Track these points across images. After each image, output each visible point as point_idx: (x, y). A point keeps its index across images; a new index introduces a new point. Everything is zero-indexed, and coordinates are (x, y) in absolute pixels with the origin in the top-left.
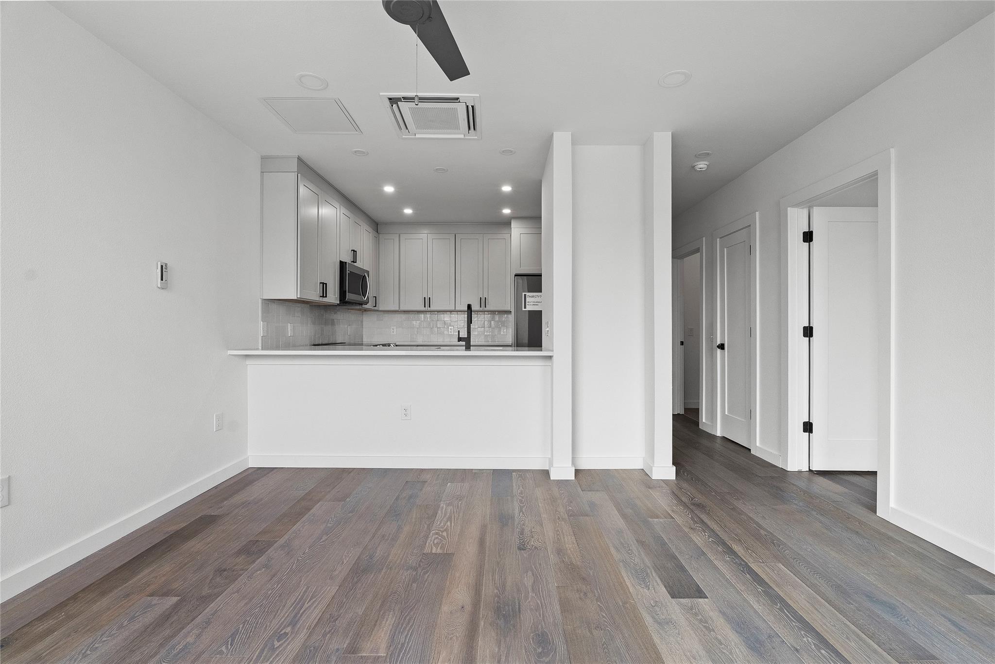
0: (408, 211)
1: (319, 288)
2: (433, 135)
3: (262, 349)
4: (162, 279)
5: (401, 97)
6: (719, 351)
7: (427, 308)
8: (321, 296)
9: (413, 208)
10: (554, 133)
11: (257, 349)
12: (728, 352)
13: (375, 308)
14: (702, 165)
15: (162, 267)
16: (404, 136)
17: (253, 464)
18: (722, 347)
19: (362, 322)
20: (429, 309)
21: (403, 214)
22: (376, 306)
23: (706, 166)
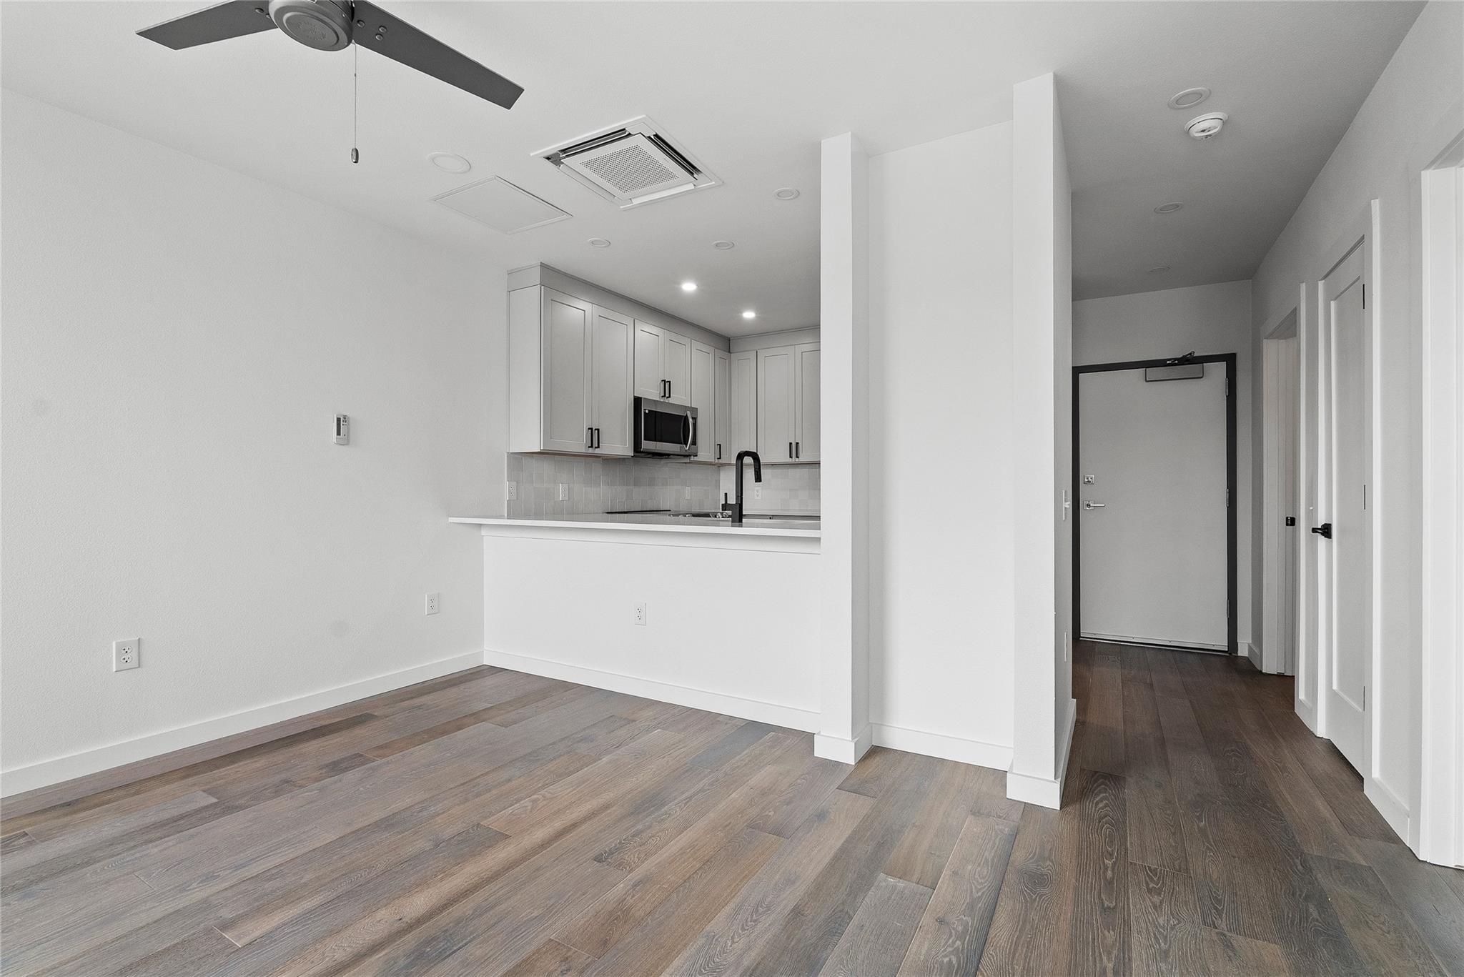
0: (749, 315)
1: (585, 435)
2: (654, 195)
3: (509, 518)
4: (339, 433)
5: (555, 151)
6: (1321, 540)
7: (794, 460)
8: (589, 447)
9: (757, 310)
10: (822, 141)
11: (501, 517)
12: (1340, 543)
13: (720, 461)
14: (1206, 122)
15: (339, 420)
16: (622, 207)
17: (488, 661)
18: (1326, 531)
19: (718, 482)
20: (797, 460)
21: (741, 320)
22: (720, 458)
23: (1218, 124)
